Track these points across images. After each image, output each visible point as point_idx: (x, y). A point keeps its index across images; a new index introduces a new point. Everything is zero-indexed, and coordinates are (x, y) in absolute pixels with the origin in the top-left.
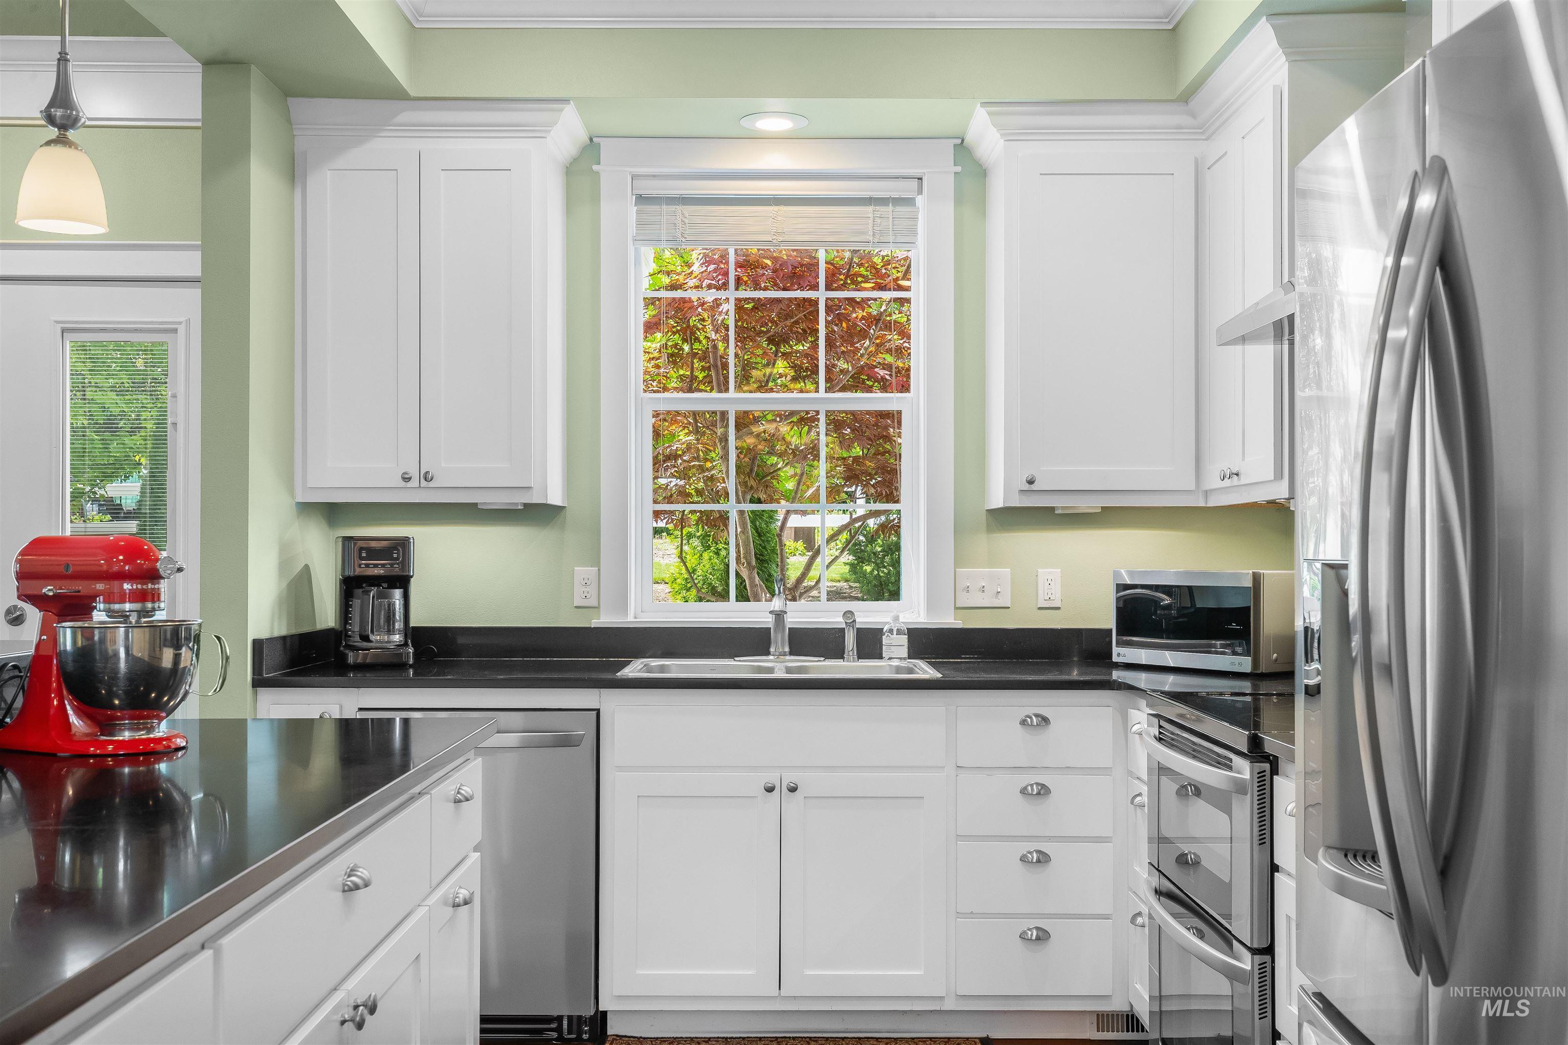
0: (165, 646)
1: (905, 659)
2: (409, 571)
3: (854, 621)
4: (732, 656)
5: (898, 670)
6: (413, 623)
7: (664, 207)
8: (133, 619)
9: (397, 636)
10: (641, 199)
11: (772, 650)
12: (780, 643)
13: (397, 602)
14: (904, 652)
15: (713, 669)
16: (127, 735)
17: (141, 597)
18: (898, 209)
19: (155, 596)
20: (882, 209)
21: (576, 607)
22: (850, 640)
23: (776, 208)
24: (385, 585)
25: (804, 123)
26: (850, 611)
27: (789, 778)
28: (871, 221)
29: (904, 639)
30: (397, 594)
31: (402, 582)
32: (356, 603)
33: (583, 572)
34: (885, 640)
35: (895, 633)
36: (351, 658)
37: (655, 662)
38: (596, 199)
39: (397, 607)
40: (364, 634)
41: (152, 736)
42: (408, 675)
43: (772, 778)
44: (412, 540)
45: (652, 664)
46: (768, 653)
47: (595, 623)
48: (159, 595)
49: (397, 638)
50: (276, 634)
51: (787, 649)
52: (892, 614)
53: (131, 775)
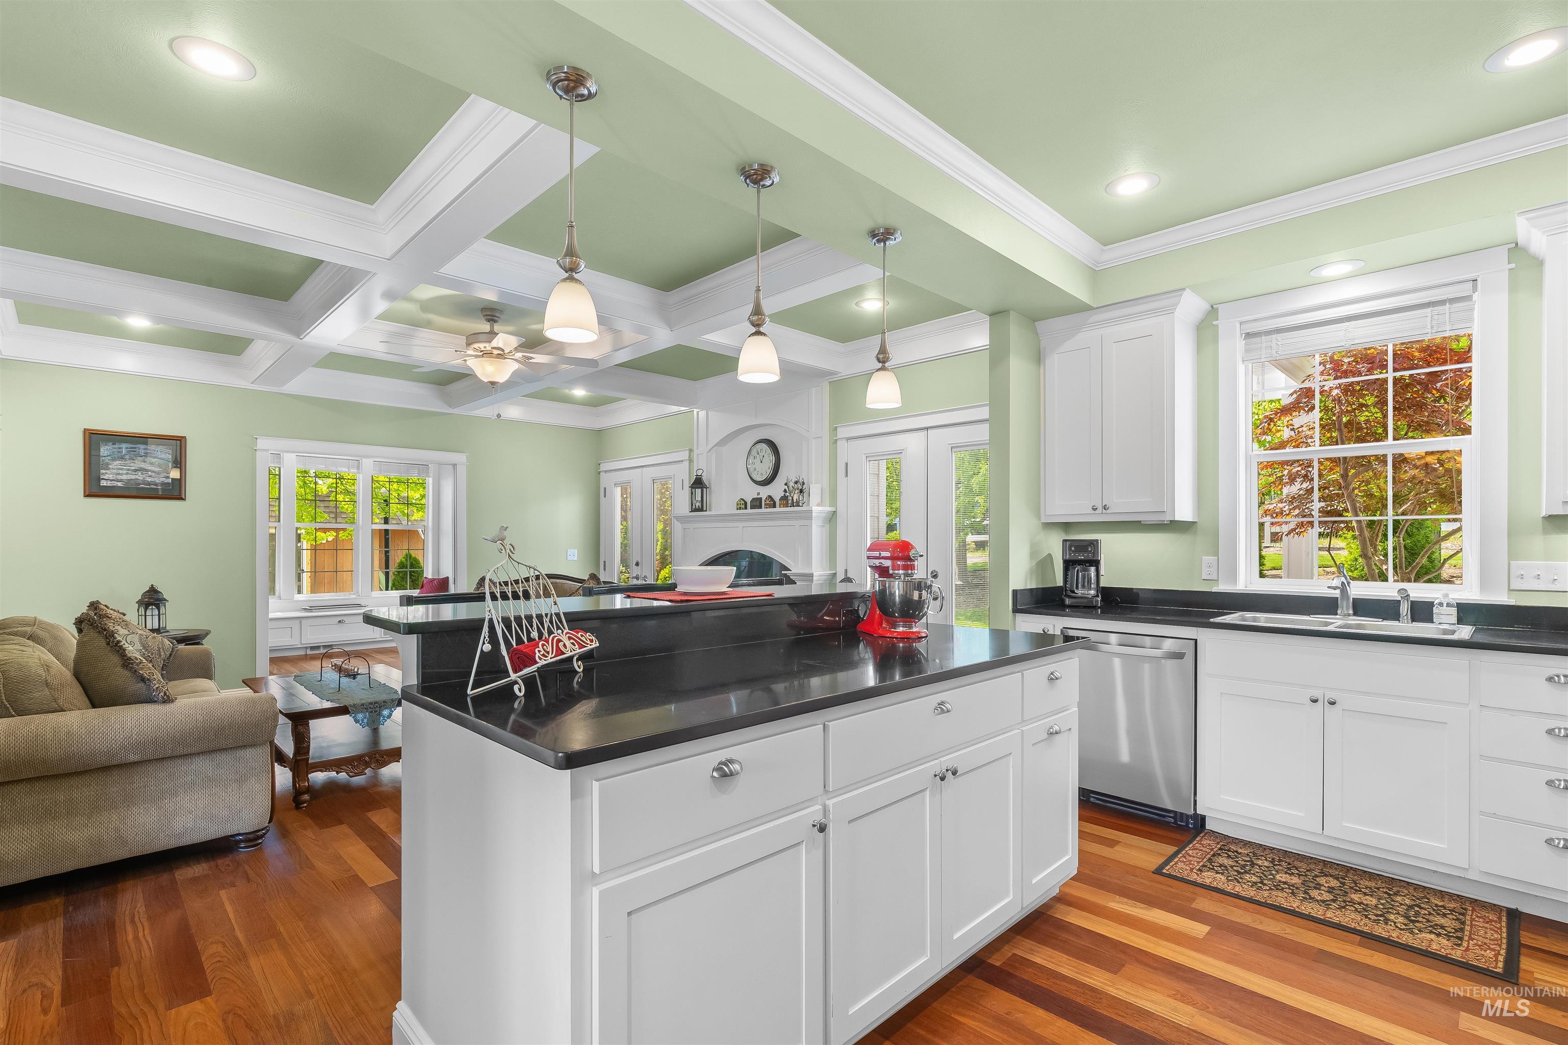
0: (915, 590)
1: (1453, 624)
2: (1098, 557)
3: (1408, 595)
4: (1308, 614)
5: (1445, 632)
6: (1102, 584)
7: (1263, 338)
8: (902, 577)
9: (1093, 591)
10: (1248, 335)
11: (1339, 612)
12: (1345, 608)
13: (1093, 574)
14: (1454, 619)
15: (1292, 621)
16: (901, 629)
17: (906, 568)
18: (1455, 305)
19: (912, 567)
20: (1440, 308)
21: (1203, 580)
22: (1404, 609)
23: (1348, 324)
24: (1087, 565)
25: (1362, 264)
26: (1405, 590)
27: (1331, 695)
28: (1429, 319)
29: (1454, 611)
30: (1093, 569)
31: (1096, 563)
32: (1069, 573)
33: (1208, 559)
34: (1435, 610)
35: (1445, 605)
36: (1068, 601)
37: (1249, 615)
38: (1216, 340)
39: (1093, 576)
40: (1072, 589)
41: (911, 630)
42: (1098, 612)
43: (1317, 694)
44: (1099, 541)
45: (1247, 616)
46: (1336, 614)
47: (1215, 589)
48: (914, 567)
49: (1093, 592)
50: (1028, 587)
51: (1351, 612)
52: (1442, 592)
53: (903, 647)
